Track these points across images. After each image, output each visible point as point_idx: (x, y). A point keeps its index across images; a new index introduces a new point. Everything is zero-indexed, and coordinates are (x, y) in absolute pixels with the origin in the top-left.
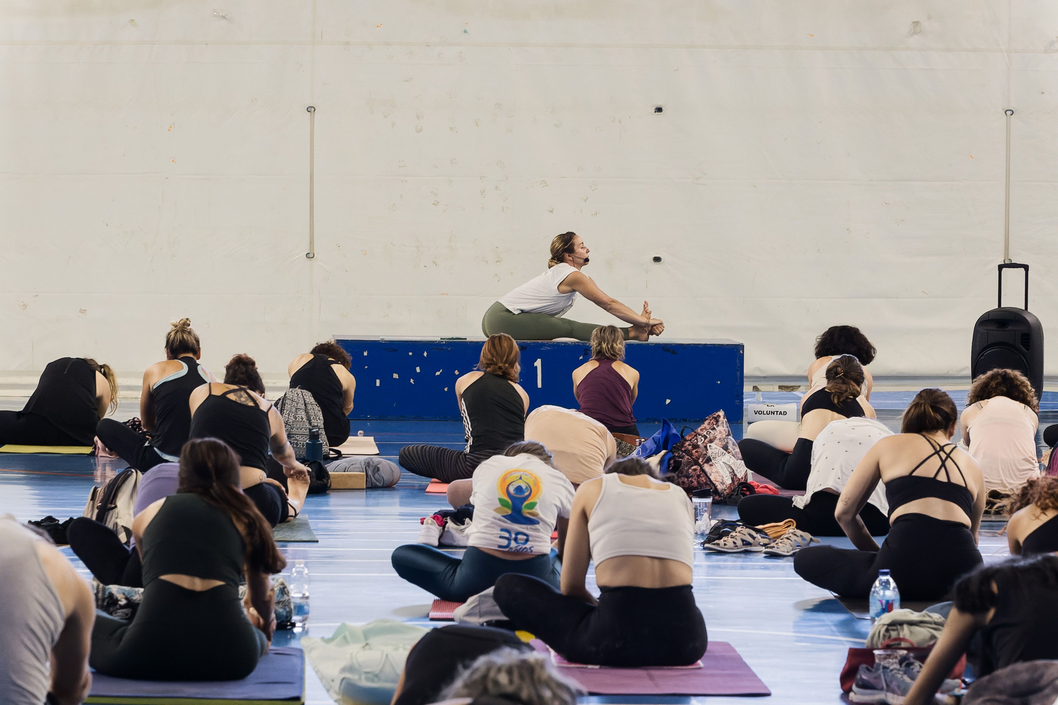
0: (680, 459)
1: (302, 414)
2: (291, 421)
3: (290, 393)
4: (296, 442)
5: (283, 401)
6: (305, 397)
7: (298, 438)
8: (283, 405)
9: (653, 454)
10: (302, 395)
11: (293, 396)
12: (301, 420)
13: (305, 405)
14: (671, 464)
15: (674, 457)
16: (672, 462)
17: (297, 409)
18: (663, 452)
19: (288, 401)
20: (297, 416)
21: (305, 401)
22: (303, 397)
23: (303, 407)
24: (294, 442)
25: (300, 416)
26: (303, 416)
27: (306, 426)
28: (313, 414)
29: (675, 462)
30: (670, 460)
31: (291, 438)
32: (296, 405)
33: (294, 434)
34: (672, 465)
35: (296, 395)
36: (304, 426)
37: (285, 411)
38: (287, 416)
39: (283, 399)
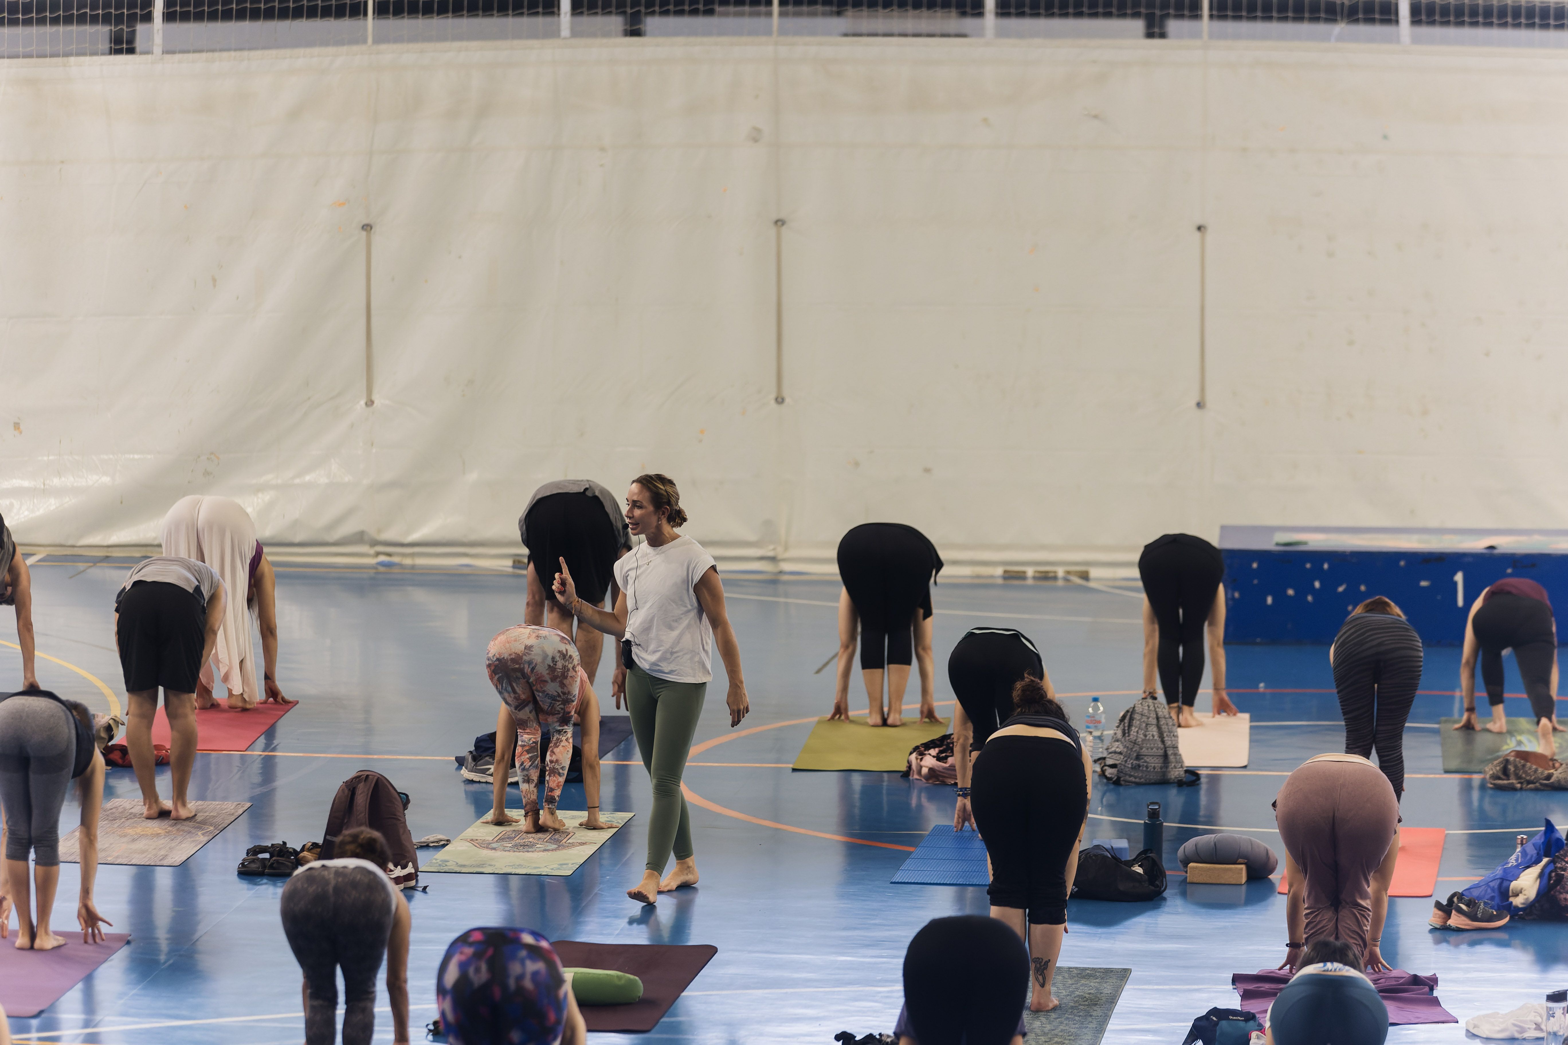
0: (1562, 873)
1: (1153, 731)
2: (1140, 740)
3: (1140, 706)
4: (1145, 764)
5: (1131, 715)
6: (1157, 710)
7: (1148, 760)
8: (1131, 719)
9: (1533, 863)
10: (1154, 706)
11: (1143, 709)
12: (1151, 738)
13: (1158, 718)
14: (1552, 877)
15: (1556, 868)
16: (1553, 874)
17: (1147, 725)
18: (1545, 860)
19: (1137, 716)
20: (1147, 733)
21: (1157, 715)
22: (1155, 709)
23: (1155, 722)
24: (1143, 765)
25: (1151, 733)
26: (1155, 733)
27: (1158, 745)
28: (1166, 730)
29: (1557, 875)
30: (1551, 872)
31: (1140, 760)
32: (1146, 720)
33: (1144, 755)
34: (1554, 878)
35: (1147, 708)
36: (1156, 745)
37: (1133, 728)
38: (1135, 734)
39: (1132, 712)
